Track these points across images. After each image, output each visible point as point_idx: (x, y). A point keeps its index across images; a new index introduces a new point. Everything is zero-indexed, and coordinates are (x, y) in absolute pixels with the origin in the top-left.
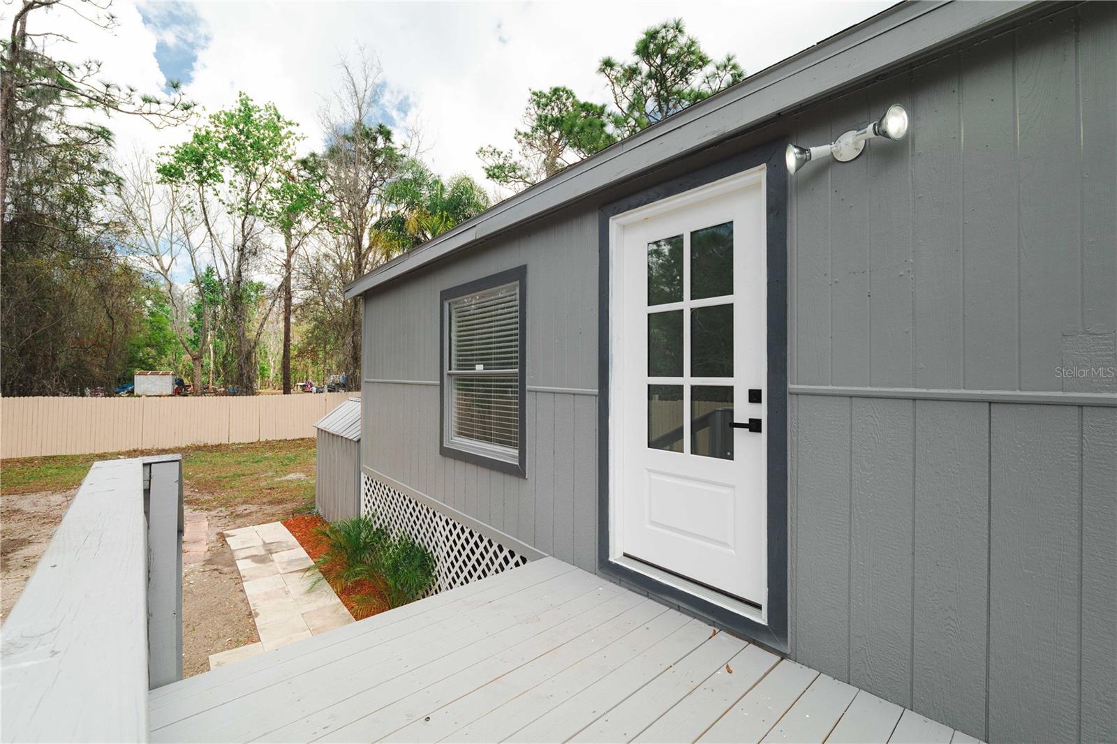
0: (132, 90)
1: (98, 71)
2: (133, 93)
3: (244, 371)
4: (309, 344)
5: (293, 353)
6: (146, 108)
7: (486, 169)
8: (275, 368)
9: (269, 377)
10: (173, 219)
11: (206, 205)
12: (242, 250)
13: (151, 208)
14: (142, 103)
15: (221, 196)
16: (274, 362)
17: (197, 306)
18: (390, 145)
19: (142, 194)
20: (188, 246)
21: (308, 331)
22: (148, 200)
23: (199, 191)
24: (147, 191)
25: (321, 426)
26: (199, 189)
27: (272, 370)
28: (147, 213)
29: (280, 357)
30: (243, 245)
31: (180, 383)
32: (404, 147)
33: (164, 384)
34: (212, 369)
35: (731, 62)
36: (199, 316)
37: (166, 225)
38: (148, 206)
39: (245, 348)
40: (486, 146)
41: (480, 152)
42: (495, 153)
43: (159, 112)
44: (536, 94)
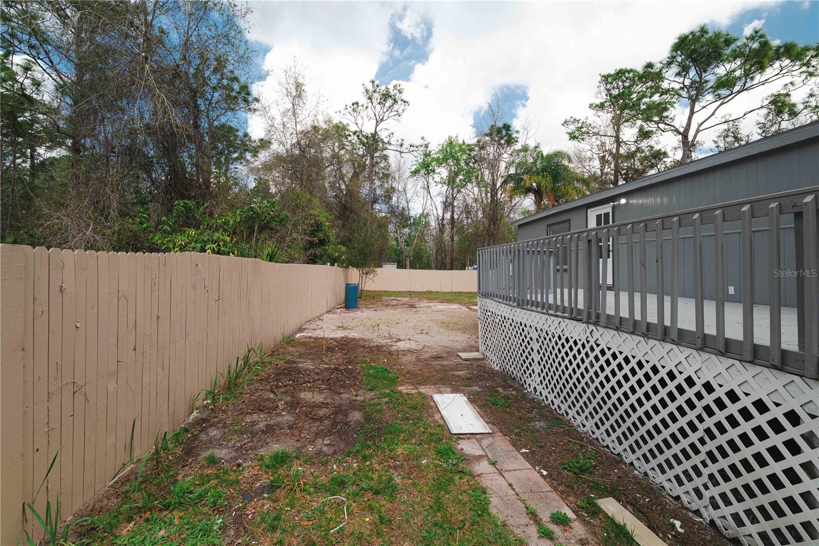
0: (403, 141)
6: (412, 149)
7: (570, 134)
11: (429, 184)
14: (410, 147)
15: (435, 179)
26: (427, 178)
40: (568, 118)
41: (566, 123)
42: (576, 121)
43: (417, 149)
44: (604, 76)
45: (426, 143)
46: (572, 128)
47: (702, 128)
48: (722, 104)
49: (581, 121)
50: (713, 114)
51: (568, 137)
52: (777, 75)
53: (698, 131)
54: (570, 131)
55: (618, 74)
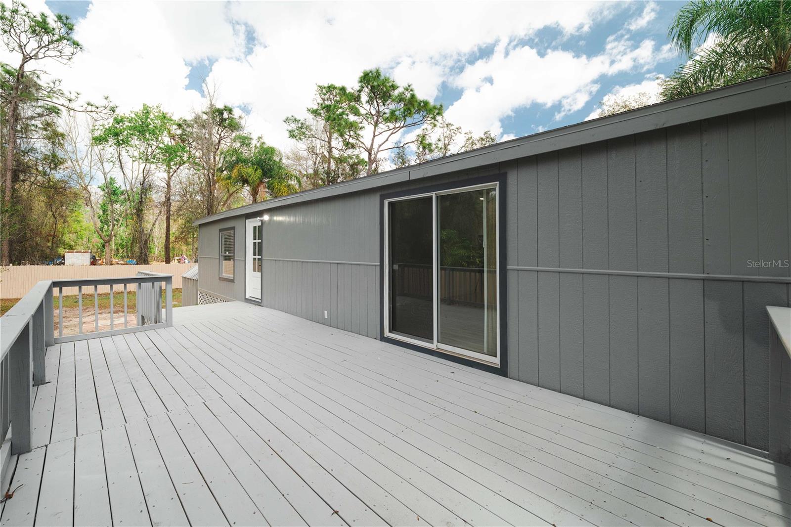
0: (78, 94)
1: (59, 85)
2: (79, 96)
3: (143, 251)
4: (182, 233)
5: (172, 239)
6: (89, 108)
7: (290, 131)
8: (158, 247)
9: (154, 254)
10: (92, 152)
11: (121, 158)
12: (143, 184)
13: (76, 145)
14: (87, 106)
15: (130, 153)
16: (158, 243)
17: (102, 205)
18: (232, 116)
19: (71, 136)
20: (102, 171)
21: (182, 224)
22: (75, 140)
23: (117, 151)
24: (74, 133)
25: (184, 276)
26: (117, 149)
27: (156, 248)
28: (75, 148)
29: (163, 240)
30: (144, 182)
31: (93, 258)
32: (240, 117)
33: (85, 259)
34: (113, 248)
35: (410, 88)
36: (104, 211)
37: (87, 155)
38: (75, 143)
39: (144, 238)
40: (290, 117)
41: (287, 120)
42: (296, 121)
43: (97, 110)
44: (320, 87)
45: (111, 105)
46: (293, 126)
47: (380, 149)
48: (392, 134)
49: (300, 122)
50: (387, 140)
51: (287, 134)
52: (421, 121)
53: (378, 151)
54: (290, 129)
55: (329, 87)
